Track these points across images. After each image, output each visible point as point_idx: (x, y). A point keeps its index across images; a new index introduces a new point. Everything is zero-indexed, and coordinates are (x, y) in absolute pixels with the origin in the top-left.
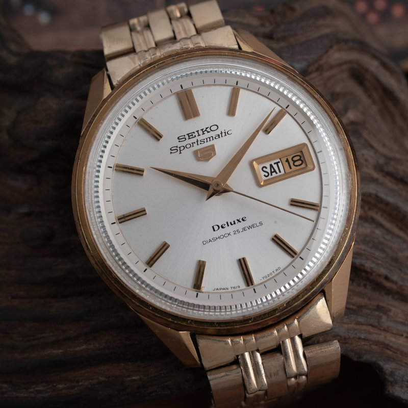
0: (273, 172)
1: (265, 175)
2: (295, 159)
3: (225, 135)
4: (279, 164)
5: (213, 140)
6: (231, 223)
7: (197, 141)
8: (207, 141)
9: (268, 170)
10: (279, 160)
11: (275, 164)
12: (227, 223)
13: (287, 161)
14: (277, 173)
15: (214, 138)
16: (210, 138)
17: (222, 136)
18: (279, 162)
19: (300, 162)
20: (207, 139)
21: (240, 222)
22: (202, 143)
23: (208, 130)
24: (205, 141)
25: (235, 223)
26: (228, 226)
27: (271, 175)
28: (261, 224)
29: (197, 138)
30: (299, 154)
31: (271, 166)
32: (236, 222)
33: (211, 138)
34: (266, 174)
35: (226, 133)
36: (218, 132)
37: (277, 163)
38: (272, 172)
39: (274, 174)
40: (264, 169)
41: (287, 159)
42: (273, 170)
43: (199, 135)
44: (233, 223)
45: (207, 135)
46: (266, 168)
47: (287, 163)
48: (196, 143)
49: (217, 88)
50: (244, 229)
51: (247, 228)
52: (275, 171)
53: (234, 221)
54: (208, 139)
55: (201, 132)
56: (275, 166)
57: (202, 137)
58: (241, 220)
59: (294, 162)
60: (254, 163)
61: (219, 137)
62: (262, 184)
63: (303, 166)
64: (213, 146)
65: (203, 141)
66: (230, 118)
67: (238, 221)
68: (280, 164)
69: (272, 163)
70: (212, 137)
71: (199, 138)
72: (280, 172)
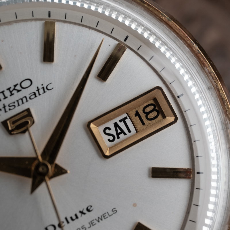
0: (120, 133)
1: (109, 140)
2: (148, 109)
3: (44, 92)
4: (126, 120)
5: (27, 101)
6: (71, 218)
7: (4, 107)
8: (19, 105)
9: (113, 132)
10: (125, 115)
11: (120, 121)
12: (66, 219)
13: (137, 114)
14: (125, 134)
15: (28, 99)
16: (22, 99)
17: (39, 95)
18: (126, 118)
19: (155, 114)
20: (18, 101)
21: (84, 214)
22: (11, 108)
23: (18, 87)
24: (16, 104)
25: (77, 217)
26: (68, 222)
27: (118, 138)
28: (114, 211)
29: (4, 101)
30: (152, 102)
31: (116, 125)
32: (79, 215)
33: (24, 100)
34: (111, 138)
35: (46, 89)
36: (33, 89)
37: (123, 120)
38: (118, 134)
39: (122, 136)
40: (107, 131)
41: (137, 112)
42: (119, 131)
43: (5, 98)
44: (74, 217)
45: (17, 96)
46: (110, 129)
47: (137, 118)
48: (3, 109)
49: (22, 24)
50: (92, 224)
51: (95, 222)
52: (122, 132)
53: (76, 215)
54: (20, 102)
55: (7, 93)
56: (122, 125)
57: (11, 100)
58: (85, 211)
59: (147, 114)
60: (92, 125)
61: (36, 96)
62: (107, 154)
63: (160, 117)
64: (28, 110)
65: (12, 106)
66: (47, 66)
67: (82, 213)
68: (128, 121)
69: (117, 120)
70: (25, 97)
71: (7, 102)
72: (129, 131)
